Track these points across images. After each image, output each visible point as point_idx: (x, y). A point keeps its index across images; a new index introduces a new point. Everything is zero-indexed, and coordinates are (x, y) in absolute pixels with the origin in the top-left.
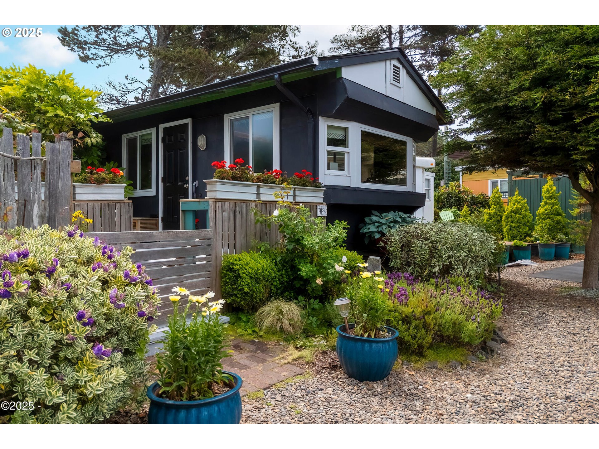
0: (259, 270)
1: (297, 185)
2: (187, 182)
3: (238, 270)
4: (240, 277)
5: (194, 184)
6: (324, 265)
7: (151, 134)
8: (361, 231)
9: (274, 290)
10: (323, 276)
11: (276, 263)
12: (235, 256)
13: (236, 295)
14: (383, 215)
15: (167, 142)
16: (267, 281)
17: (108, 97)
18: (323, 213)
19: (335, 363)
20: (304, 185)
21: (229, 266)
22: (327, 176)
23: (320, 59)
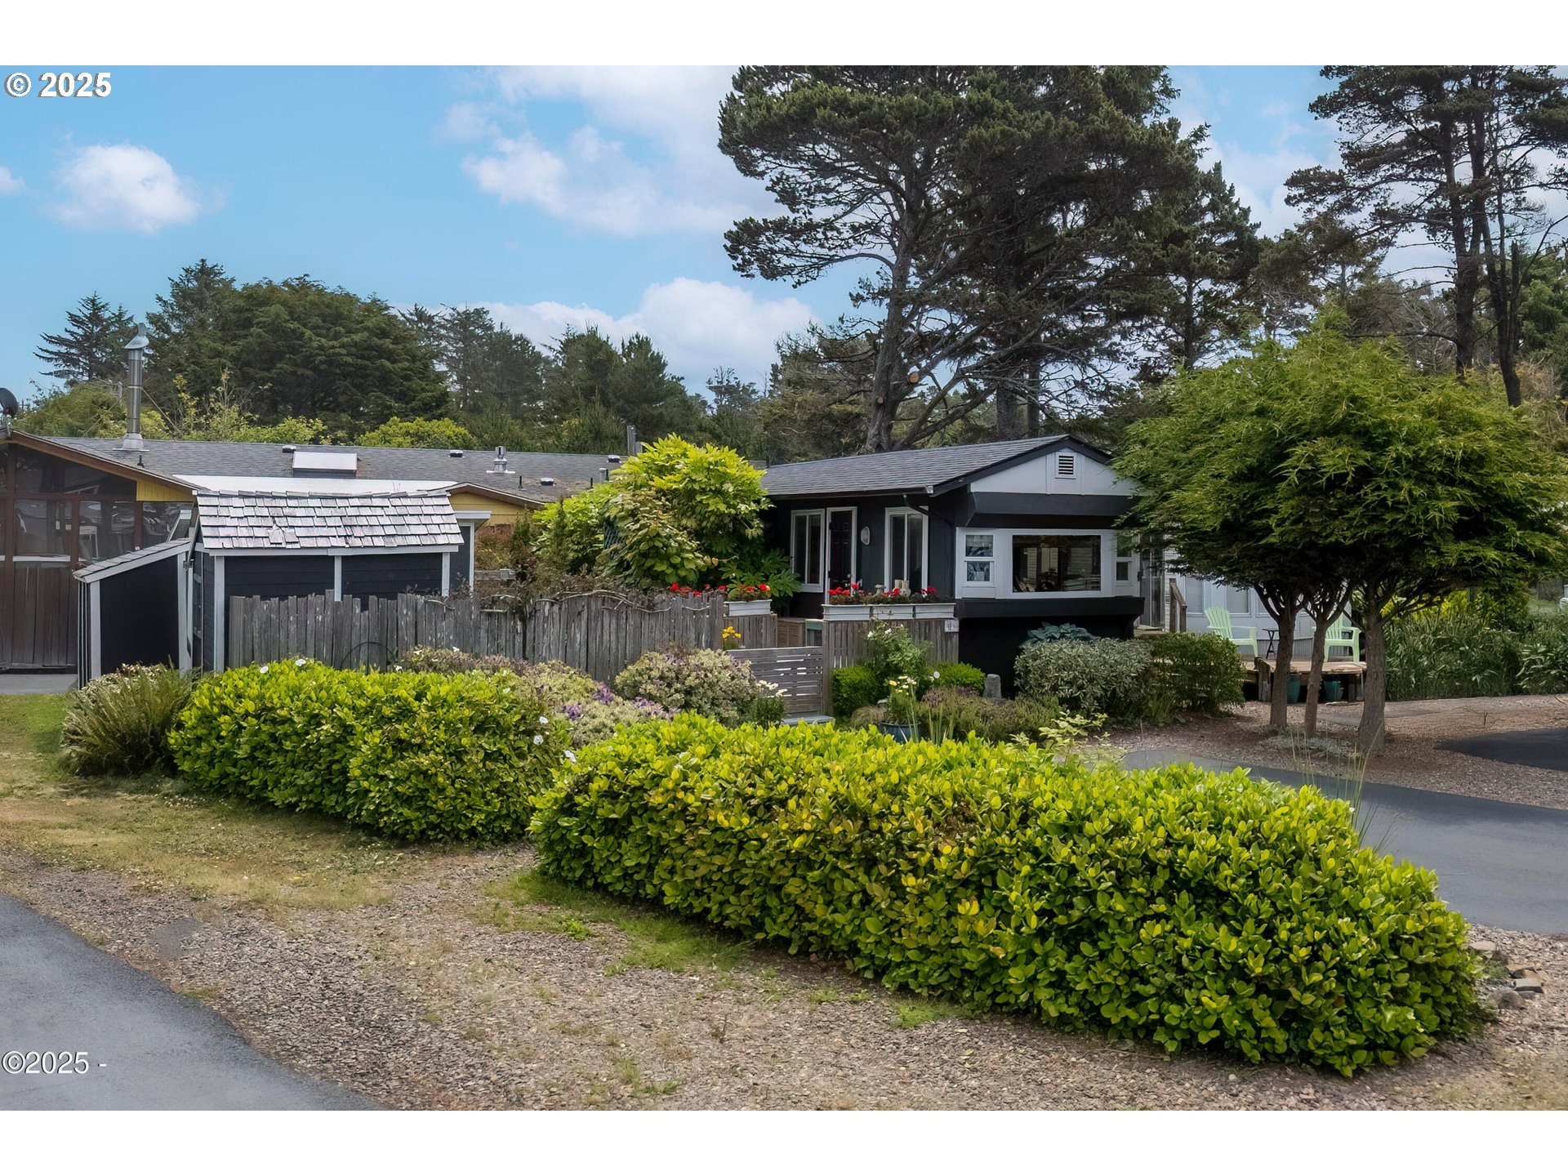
1: (918, 603)
2: (849, 581)
3: (841, 680)
7: (820, 516)
15: (834, 530)
18: (952, 628)
20: (928, 602)
22: (965, 588)
23: (936, 486)
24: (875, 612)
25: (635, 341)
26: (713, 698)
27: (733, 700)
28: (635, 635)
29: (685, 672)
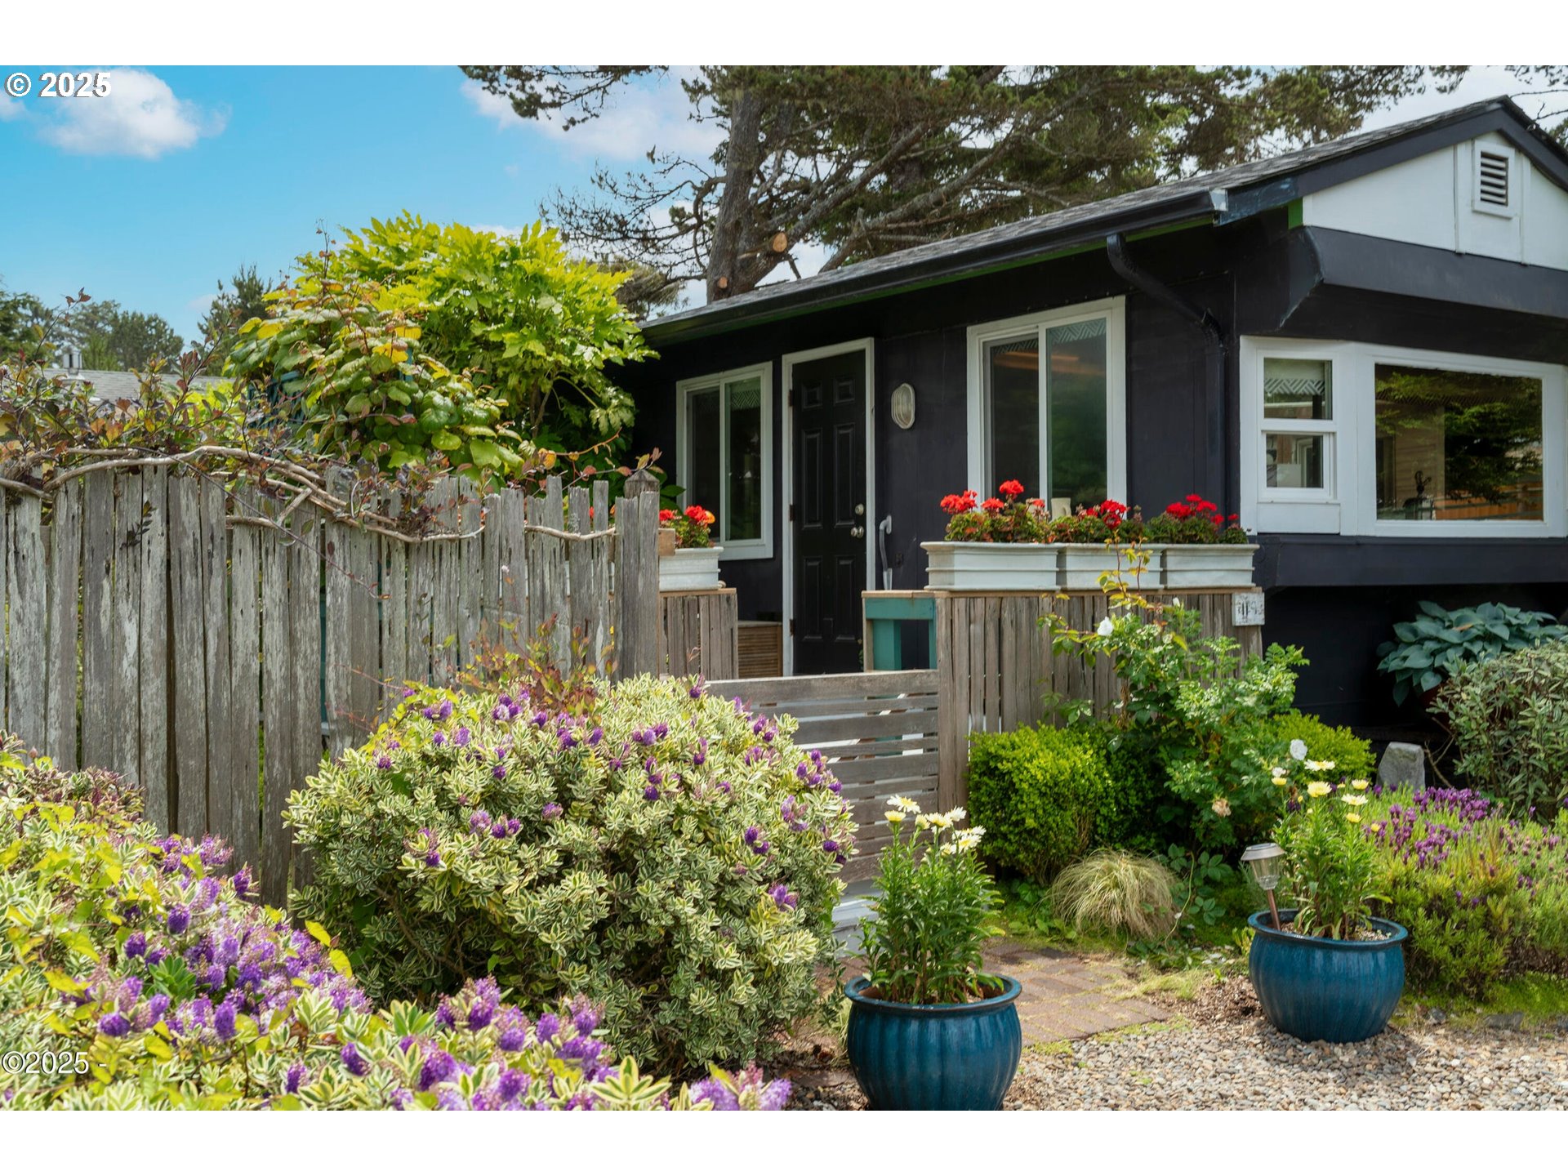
0: (1062, 774)
1: (1172, 542)
2: (861, 521)
3: (1009, 773)
4: (1016, 791)
5: (882, 527)
6: (1234, 764)
7: (758, 380)
8: (1381, 666)
9: (1103, 827)
10: (1230, 793)
11: (1108, 757)
12: (1003, 738)
13: (1005, 837)
14: (1453, 615)
15: (804, 406)
16: (1083, 804)
17: (595, 221)
18: (1251, 615)
19: (1249, 1003)
20: (1191, 540)
21: (986, 763)
22: (1267, 505)
23: (1231, 192)
24: (1071, 563)
26: (725, 882)
27: (786, 877)
28: (356, 627)
29: (595, 770)
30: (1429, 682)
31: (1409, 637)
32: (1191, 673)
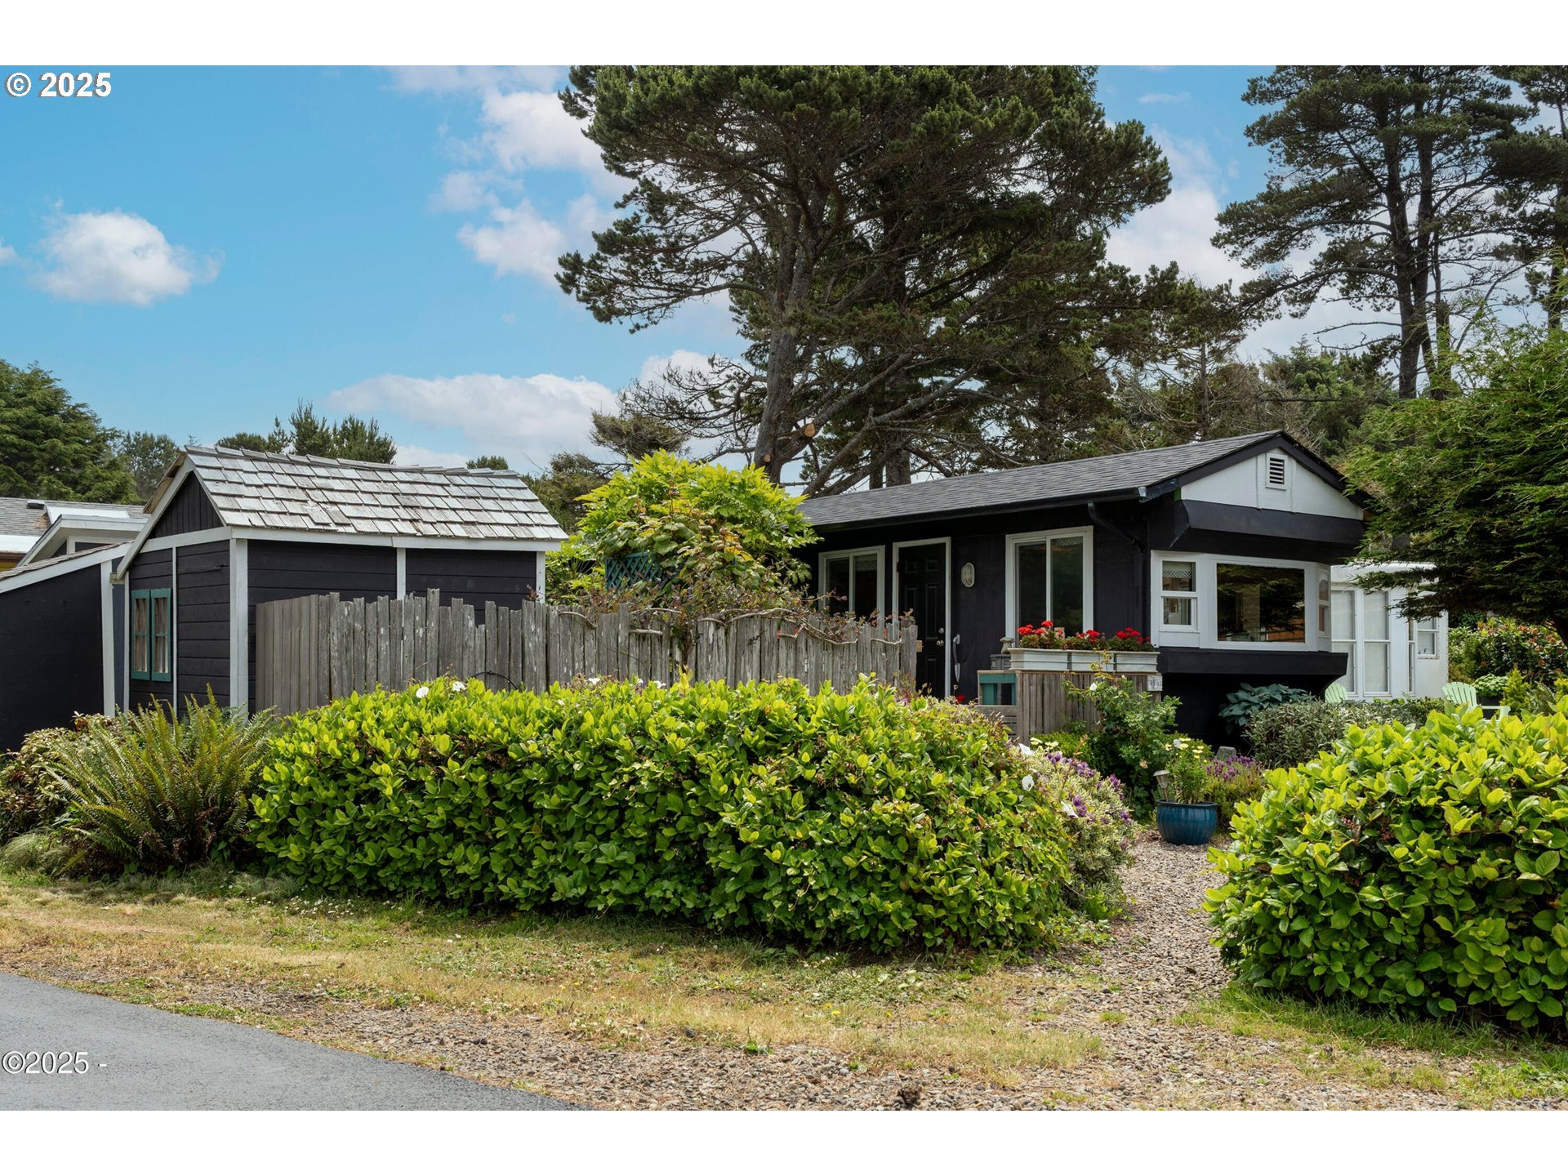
1: (1119, 650)
2: (943, 637)
5: (954, 640)
6: (1149, 746)
7: (875, 555)
8: (1220, 715)
10: (1146, 758)
14: (1256, 690)
15: (906, 572)
18: (1156, 686)
20: (1128, 649)
22: (1164, 633)
23: (1148, 487)
24: (1074, 659)
25: (349, 425)
30: (1242, 722)
31: (1235, 700)
32: (1128, 707)
